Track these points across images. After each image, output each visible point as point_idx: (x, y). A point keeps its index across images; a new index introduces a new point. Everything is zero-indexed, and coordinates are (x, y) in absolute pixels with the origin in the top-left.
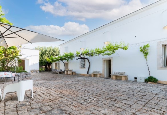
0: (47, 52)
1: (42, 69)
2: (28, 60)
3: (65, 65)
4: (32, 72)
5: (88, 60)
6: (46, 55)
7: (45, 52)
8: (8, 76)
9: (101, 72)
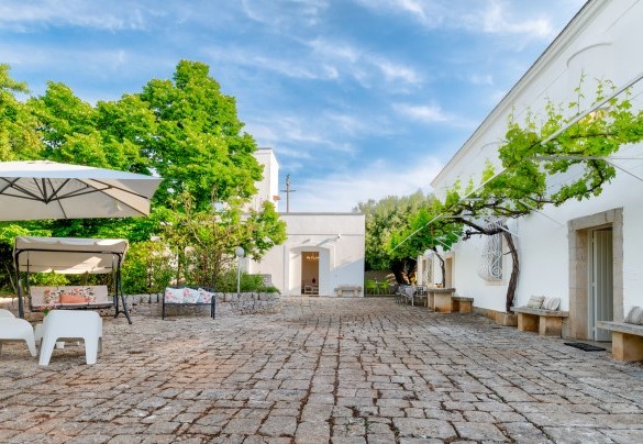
0: (396, 219)
1: (379, 285)
2: (328, 251)
3: (443, 268)
4: (340, 292)
5: (509, 237)
6: (393, 228)
7: (390, 217)
8: (190, 301)
9: (565, 308)
